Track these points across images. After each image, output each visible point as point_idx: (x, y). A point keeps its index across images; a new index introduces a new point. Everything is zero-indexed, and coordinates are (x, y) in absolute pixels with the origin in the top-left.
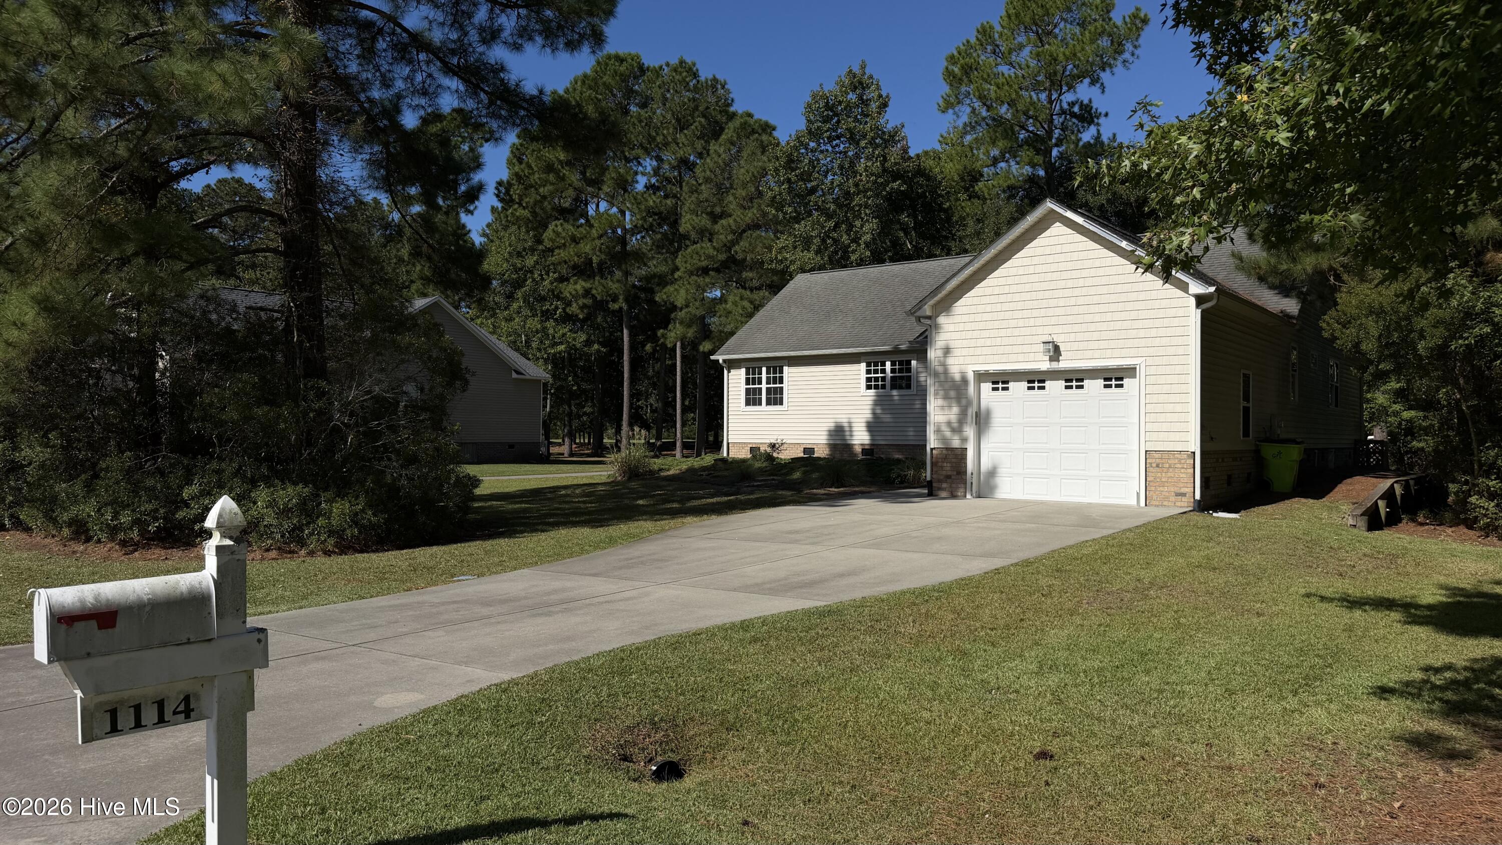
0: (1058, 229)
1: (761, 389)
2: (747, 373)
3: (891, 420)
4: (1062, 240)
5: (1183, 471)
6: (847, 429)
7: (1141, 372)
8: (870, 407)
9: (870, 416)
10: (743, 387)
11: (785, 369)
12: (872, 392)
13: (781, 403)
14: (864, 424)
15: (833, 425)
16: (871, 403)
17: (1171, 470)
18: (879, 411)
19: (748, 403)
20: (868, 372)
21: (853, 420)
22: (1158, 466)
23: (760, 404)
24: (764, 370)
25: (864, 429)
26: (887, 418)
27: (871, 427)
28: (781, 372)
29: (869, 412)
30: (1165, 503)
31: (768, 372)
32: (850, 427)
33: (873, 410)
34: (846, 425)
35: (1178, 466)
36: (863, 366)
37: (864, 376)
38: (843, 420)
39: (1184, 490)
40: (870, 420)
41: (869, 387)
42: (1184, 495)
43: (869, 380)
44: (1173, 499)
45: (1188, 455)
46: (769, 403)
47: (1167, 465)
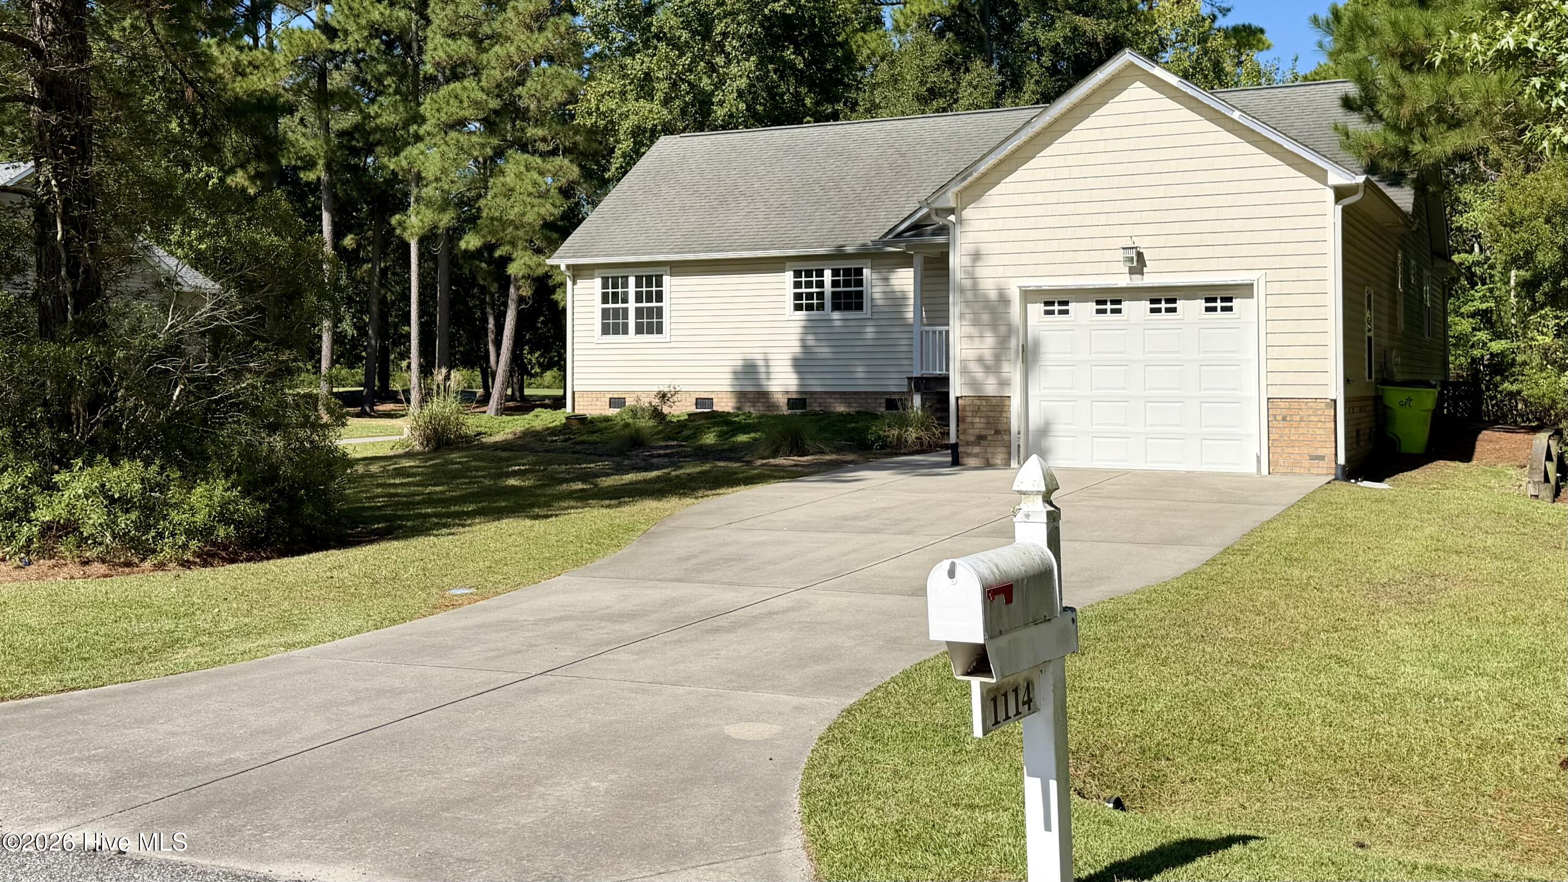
0: (1138, 90)
1: (626, 310)
2: (605, 286)
3: (830, 356)
4: (1145, 106)
5: (1319, 425)
6: (763, 370)
7: (1260, 290)
8: (798, 337)
9: (798, 350)
10: (598, 306)
11: (666, 279)
12: (802, 314)
13: (660, 331)
14: (789, 363)
15: (740, 363)
16: (799, 330)
17: (1303, 424)
18: (811, 343)
19: (606, 330)
20: (797, 285)
21: (770, 357)
22: (1284, 419)
23: (625, 332)
24: (632, 281)
25: (790, 369)
26: (824, 351)
27: (800, 365)
28: (659, 284)
29: (798, 343)
30: (1296, 470)
31: (639, 284)
32: (767, 366)
33: (802, 340)
34: (761, 363)
35: (1313, 418)
36: (789, 276)
37: (790, 291)
38: (757, 356)
39: (1320, 452)
40: (801, 356)
41: (798, 308)
42: (1321, 458)
43: (798, 296)
44: (1306, 463)
45: (1327, 404)
46: (639, 330)
47: (1298, 418)
